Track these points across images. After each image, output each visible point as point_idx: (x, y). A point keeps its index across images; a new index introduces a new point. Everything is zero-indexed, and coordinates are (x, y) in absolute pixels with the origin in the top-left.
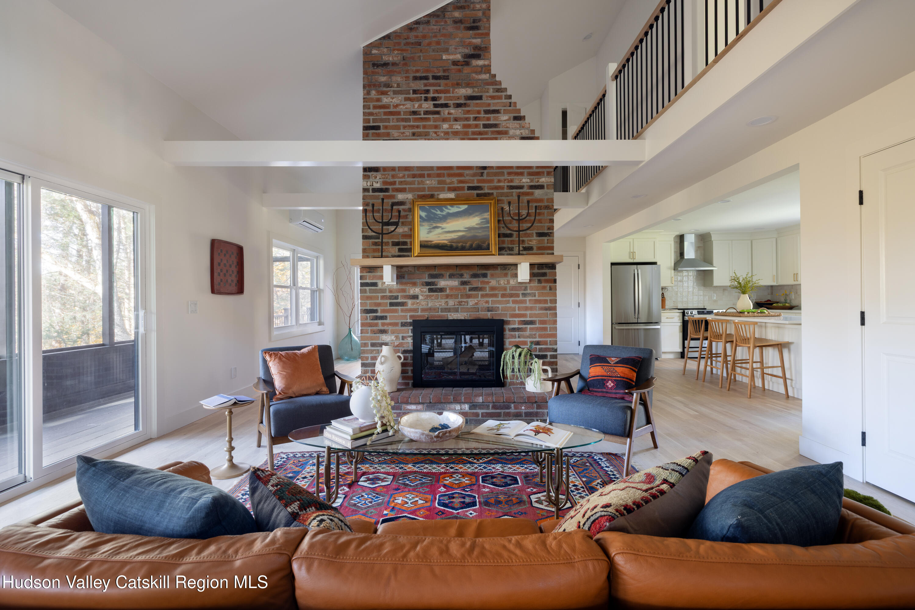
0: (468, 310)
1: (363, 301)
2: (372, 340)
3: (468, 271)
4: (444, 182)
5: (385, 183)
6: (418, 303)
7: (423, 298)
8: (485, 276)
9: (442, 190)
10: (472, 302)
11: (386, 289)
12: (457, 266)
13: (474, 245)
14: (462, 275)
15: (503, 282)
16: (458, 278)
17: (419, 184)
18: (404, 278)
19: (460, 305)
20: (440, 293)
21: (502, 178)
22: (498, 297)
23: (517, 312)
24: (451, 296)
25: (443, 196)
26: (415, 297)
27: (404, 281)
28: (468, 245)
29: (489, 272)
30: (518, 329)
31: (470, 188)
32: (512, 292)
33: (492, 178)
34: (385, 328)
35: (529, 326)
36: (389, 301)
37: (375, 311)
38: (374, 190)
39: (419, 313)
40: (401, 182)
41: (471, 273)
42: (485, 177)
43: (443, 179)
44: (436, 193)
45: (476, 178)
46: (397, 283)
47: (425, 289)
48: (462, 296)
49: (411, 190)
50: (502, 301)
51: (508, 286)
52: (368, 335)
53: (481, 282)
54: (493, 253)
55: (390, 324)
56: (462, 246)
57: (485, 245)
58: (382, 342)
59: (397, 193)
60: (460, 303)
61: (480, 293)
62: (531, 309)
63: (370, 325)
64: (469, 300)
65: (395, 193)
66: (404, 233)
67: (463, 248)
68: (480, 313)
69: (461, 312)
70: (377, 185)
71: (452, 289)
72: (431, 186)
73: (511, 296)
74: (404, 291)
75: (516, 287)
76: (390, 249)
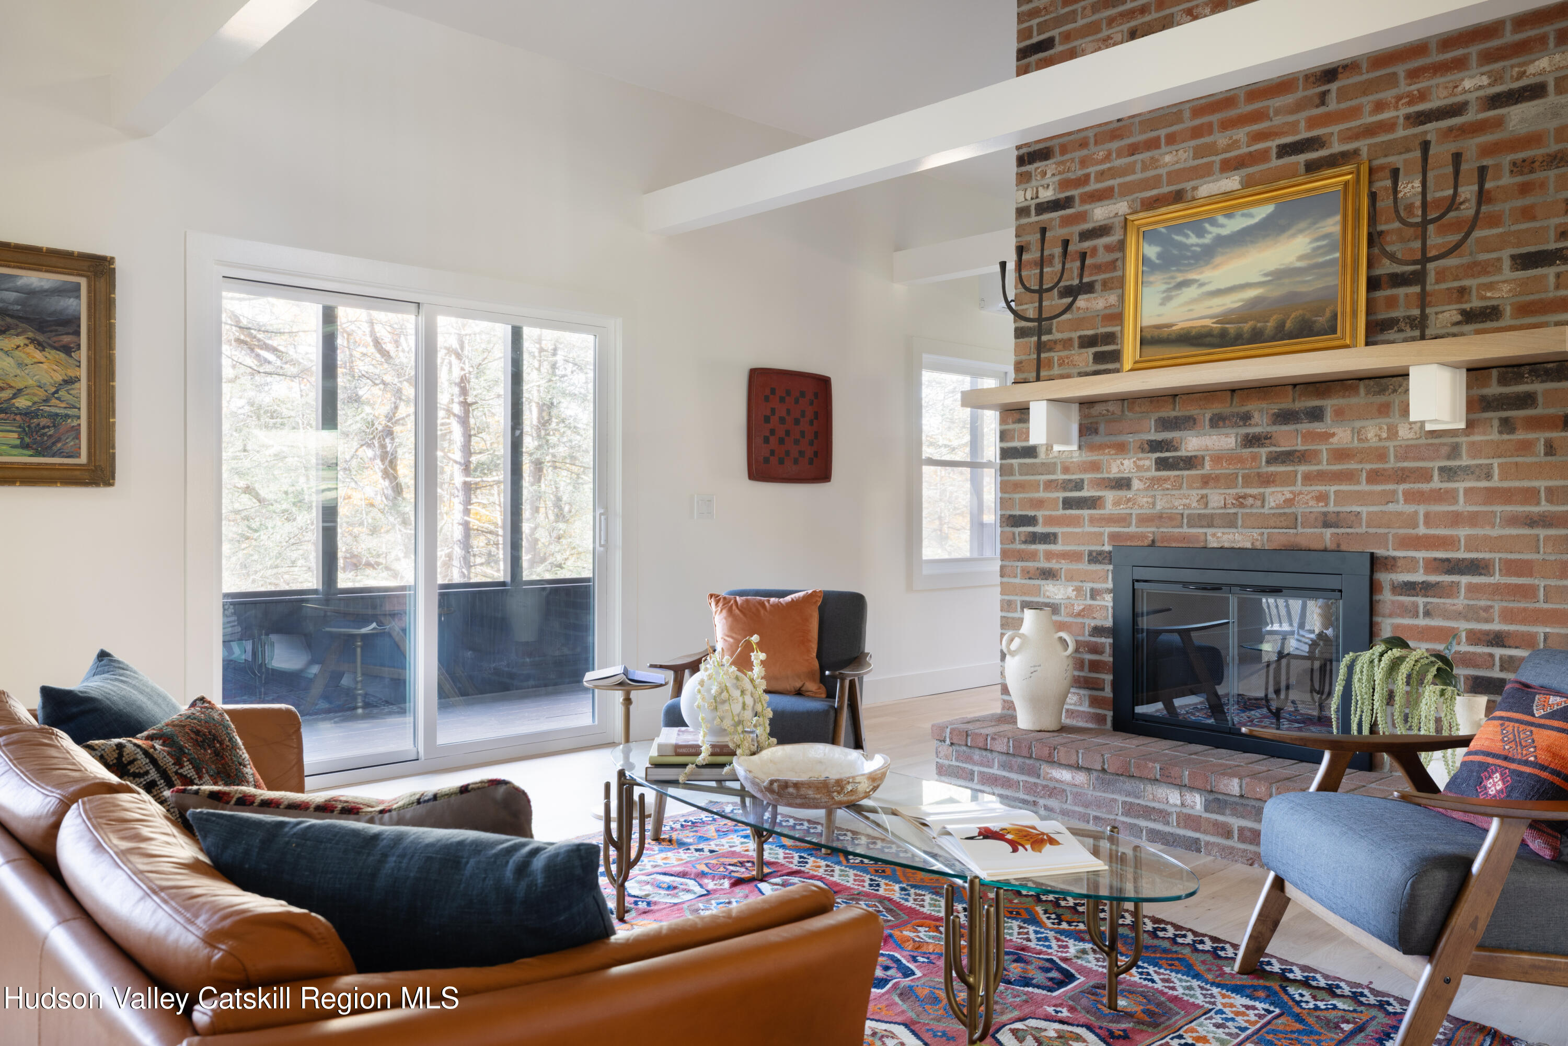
0: (1262, 522)
1: (1006, 496)
2: (1024, 594)
3: (1264, 405)
4: (1211, 150)
5: (1065, 184)
6: (1129, 500)
7: (1142, 486)
8: (1316, 415)
9: (1203, 172)
10: (1275, 496)
11: (1055, 464)
12: (1235, 391)
13: (1288, 325)
14: (1246, 418)
15: (1373, 431)
16: (1236, 425)
17: (1145, 168)
18: (1096, 432)
19: (1242, 505)
20: (1186, 473)
21: (1388, 95)
22: (1358, 483)
23: (1422, 530)
24: (1217, 478)
25: (1206, 189)
26: (1122, 484)
27: (1097, 439)
28: (1271, 324)
29: (1330, 404)
30: (1425, 588)
31: (1285, 150)
32: (1406, 464)
33: (1354, 103)
34: (1053, 565)
35: (1464, 580)
36: (1062, 495)
37: (1032, 521)
38: (1043, 208)
39: (1133, 529)
40: (1102, 173)
41: (1275, 408)
42: (1333, 105)
43: (1207, 140)
44: (1188, 185)
45: (1303, 115)
46: (1080, 447)
47: (1149, 460)
48: (1247, 481)
49: (1126, 190)
50: (1371, 493)
51: (1391, 444)
52: (1017, 581)
53: (1303, 436)
54: (1348, 342)
55: (1065, 555)
56: (1254, 329)
57: (1322, 320)
58: (1047, 600)
59: (1093, 206)
60: (1240, 500)
61: (1302, 469)
62: (1473, 519)
63: (1021, 556)
64: (1268, 490)
65: (1087, 207)
66: (1108, 311)
67: (1256, 337)
68: (1300, 530)
69: (1243, 527)
70: (1047, 195)
71: (1218, 459)
72: (1177, 166)
73: (1402, 476)
74: (1095, 467)
75: (1416, 446)
76: (1076, 358)
